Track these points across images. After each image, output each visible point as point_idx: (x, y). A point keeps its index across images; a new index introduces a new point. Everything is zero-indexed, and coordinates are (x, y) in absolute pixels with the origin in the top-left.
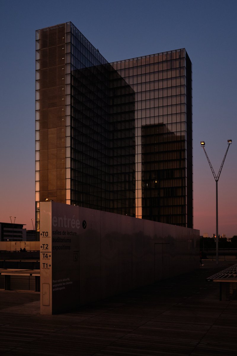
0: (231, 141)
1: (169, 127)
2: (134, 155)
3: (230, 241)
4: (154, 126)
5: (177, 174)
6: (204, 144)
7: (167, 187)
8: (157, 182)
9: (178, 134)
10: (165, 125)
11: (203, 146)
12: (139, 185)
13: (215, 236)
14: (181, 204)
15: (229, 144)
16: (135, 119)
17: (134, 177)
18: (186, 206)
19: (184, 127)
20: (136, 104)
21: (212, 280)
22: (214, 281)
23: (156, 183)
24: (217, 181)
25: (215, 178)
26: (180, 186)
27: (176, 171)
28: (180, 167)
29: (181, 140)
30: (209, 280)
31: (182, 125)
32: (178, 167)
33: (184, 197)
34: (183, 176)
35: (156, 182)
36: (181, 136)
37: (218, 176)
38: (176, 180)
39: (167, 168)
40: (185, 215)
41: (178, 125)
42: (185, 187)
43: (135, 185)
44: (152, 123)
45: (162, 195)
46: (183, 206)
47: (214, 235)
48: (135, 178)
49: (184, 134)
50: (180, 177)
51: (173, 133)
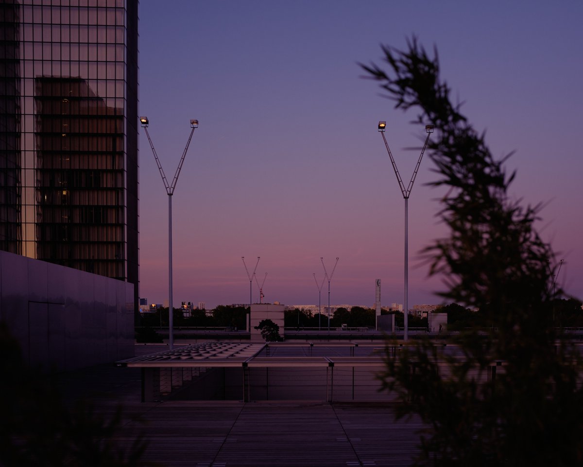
0: (197, 122)
1: (93, 86)
2: (18, 135)
3: (212, 315)
4: (61, 80)
5: (107, 181)
6: (147, 123)
7: (87, 204)
8: (67, 193)
9: (110, 104)
10: (83, 80)
11: (144, 125)
12: (29, 197)
13: (185, 306)
14: (114, 240)
15: (194, 128)
16: (20, 60)
17: (17, 180)
18: (126, 244)
19: (121, 90)
20: (22, 28)
21: (125, 365)
22: (129, 366)
23: (64, 195)
24: (170, 195)
25: (166, 188)
26: (114, 204)
27: (105, 175)
28: (113, 167)
29: (116, 116)
30: (119, 364)
31: (117, 85)
32: (109, 167)
33: (122, 226)
34: (119, 186)
35: (64, 193)
36: (115, 108)
37: (173, 186)
38: (105, 193)
39: (87, 168)
40: (123, 261)
41: (111, 86)
42: (122, 207)
43: (20, 196)
44: (57, 73)
45: (77, 220)
46: (119, 245)
47: (183, 304)
48: (21, 182)
49: (121, 105)
50: (114, 187)
51: (99, 99)
